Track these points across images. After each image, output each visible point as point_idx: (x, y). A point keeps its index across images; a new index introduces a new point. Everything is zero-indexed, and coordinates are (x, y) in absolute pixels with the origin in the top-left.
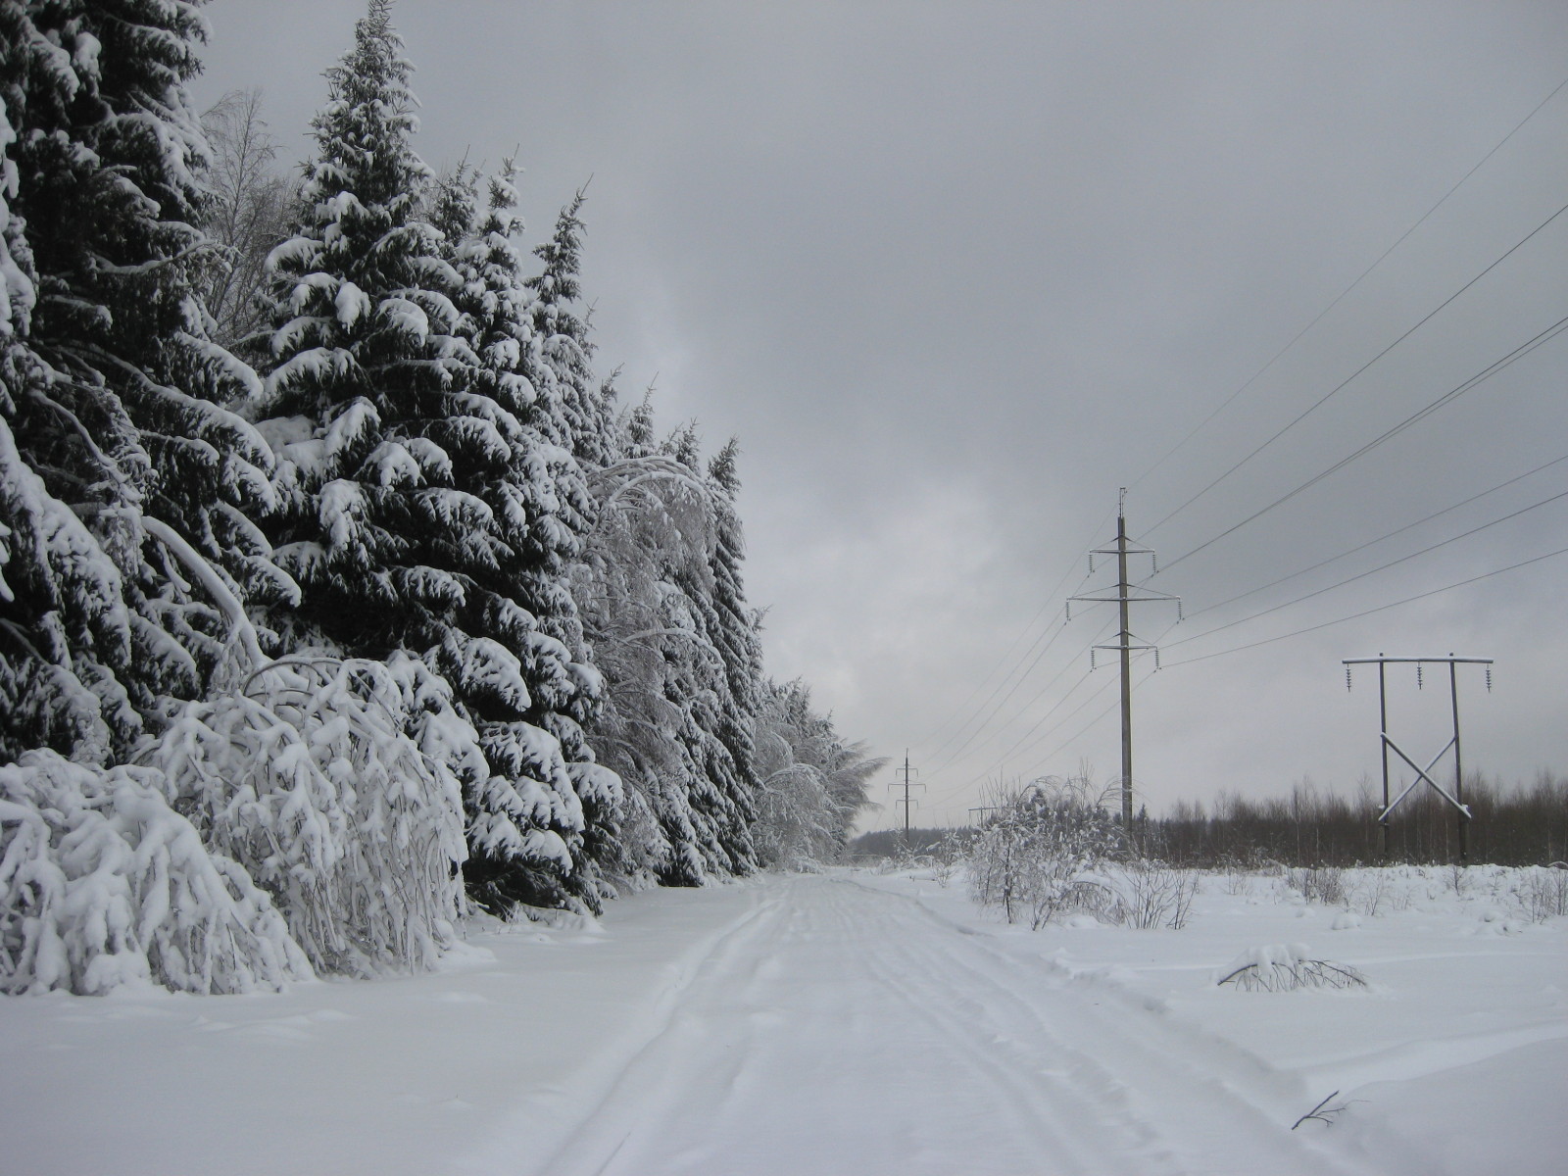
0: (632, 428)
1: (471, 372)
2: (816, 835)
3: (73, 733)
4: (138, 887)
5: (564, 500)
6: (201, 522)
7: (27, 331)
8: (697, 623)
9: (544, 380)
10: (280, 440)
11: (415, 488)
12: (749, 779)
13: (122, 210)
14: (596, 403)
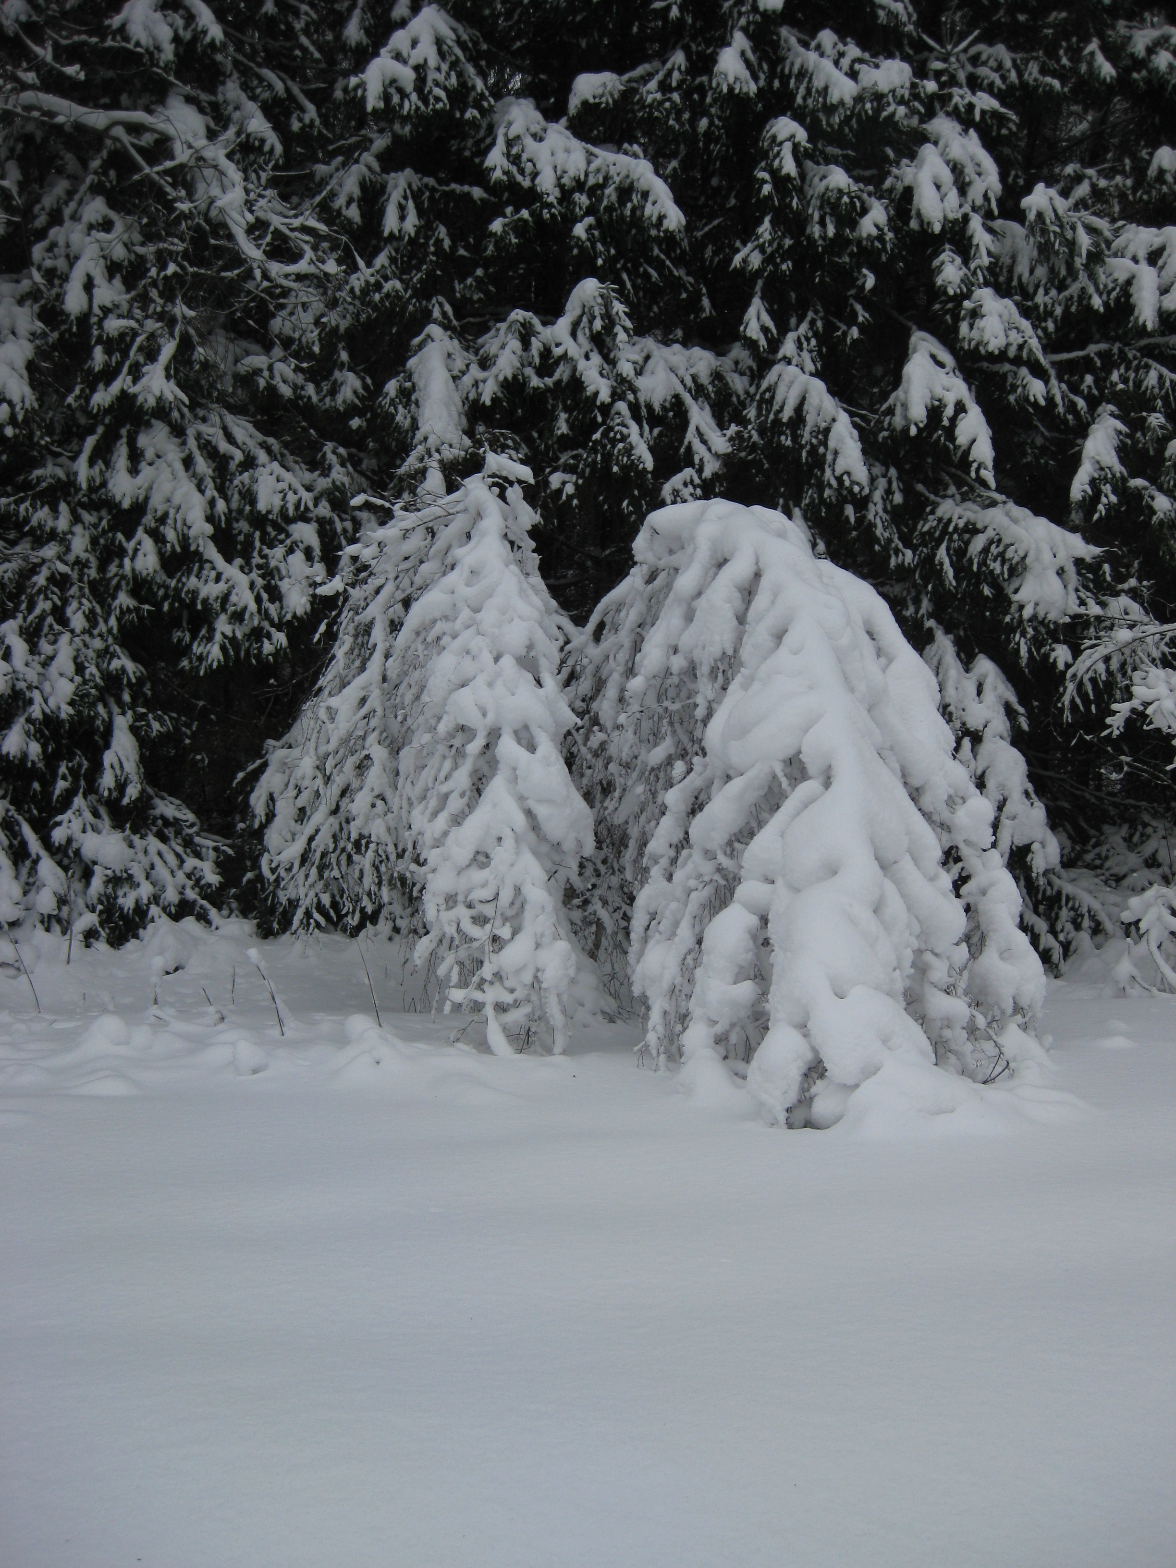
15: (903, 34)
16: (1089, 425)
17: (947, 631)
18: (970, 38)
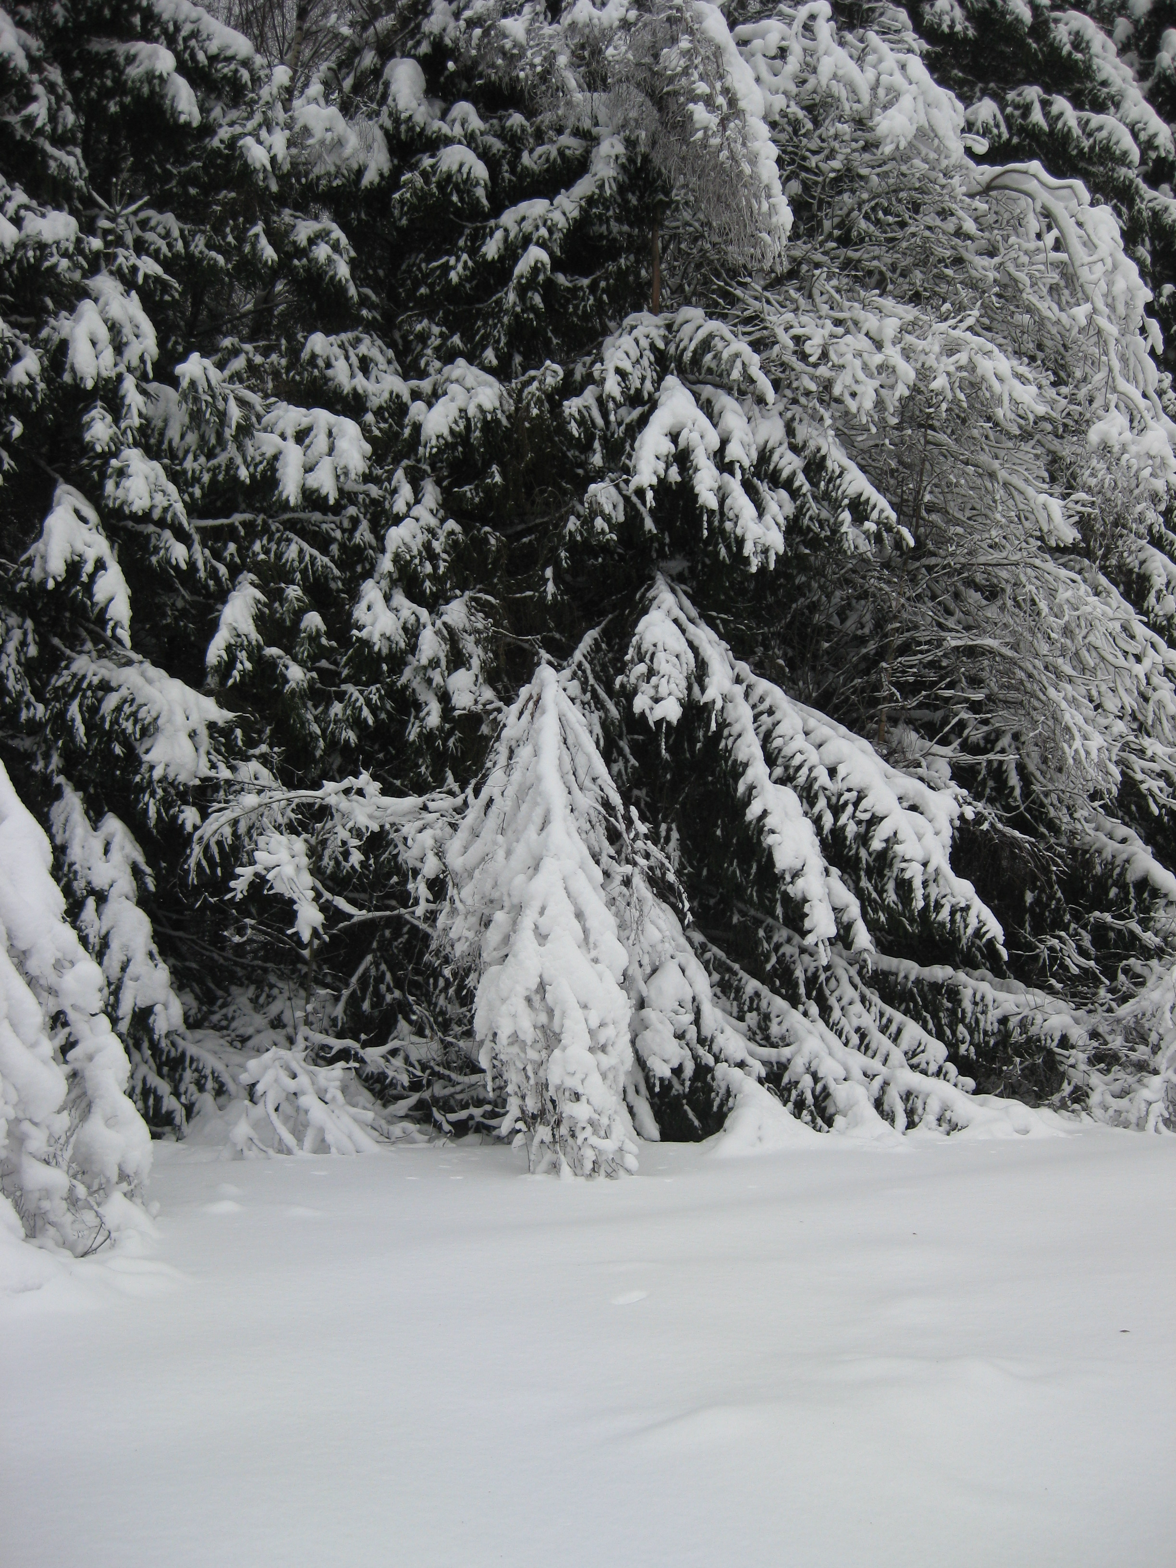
15: (72, 189)
16: (228, 591)
17: (77, 788)
18: (140, 203)
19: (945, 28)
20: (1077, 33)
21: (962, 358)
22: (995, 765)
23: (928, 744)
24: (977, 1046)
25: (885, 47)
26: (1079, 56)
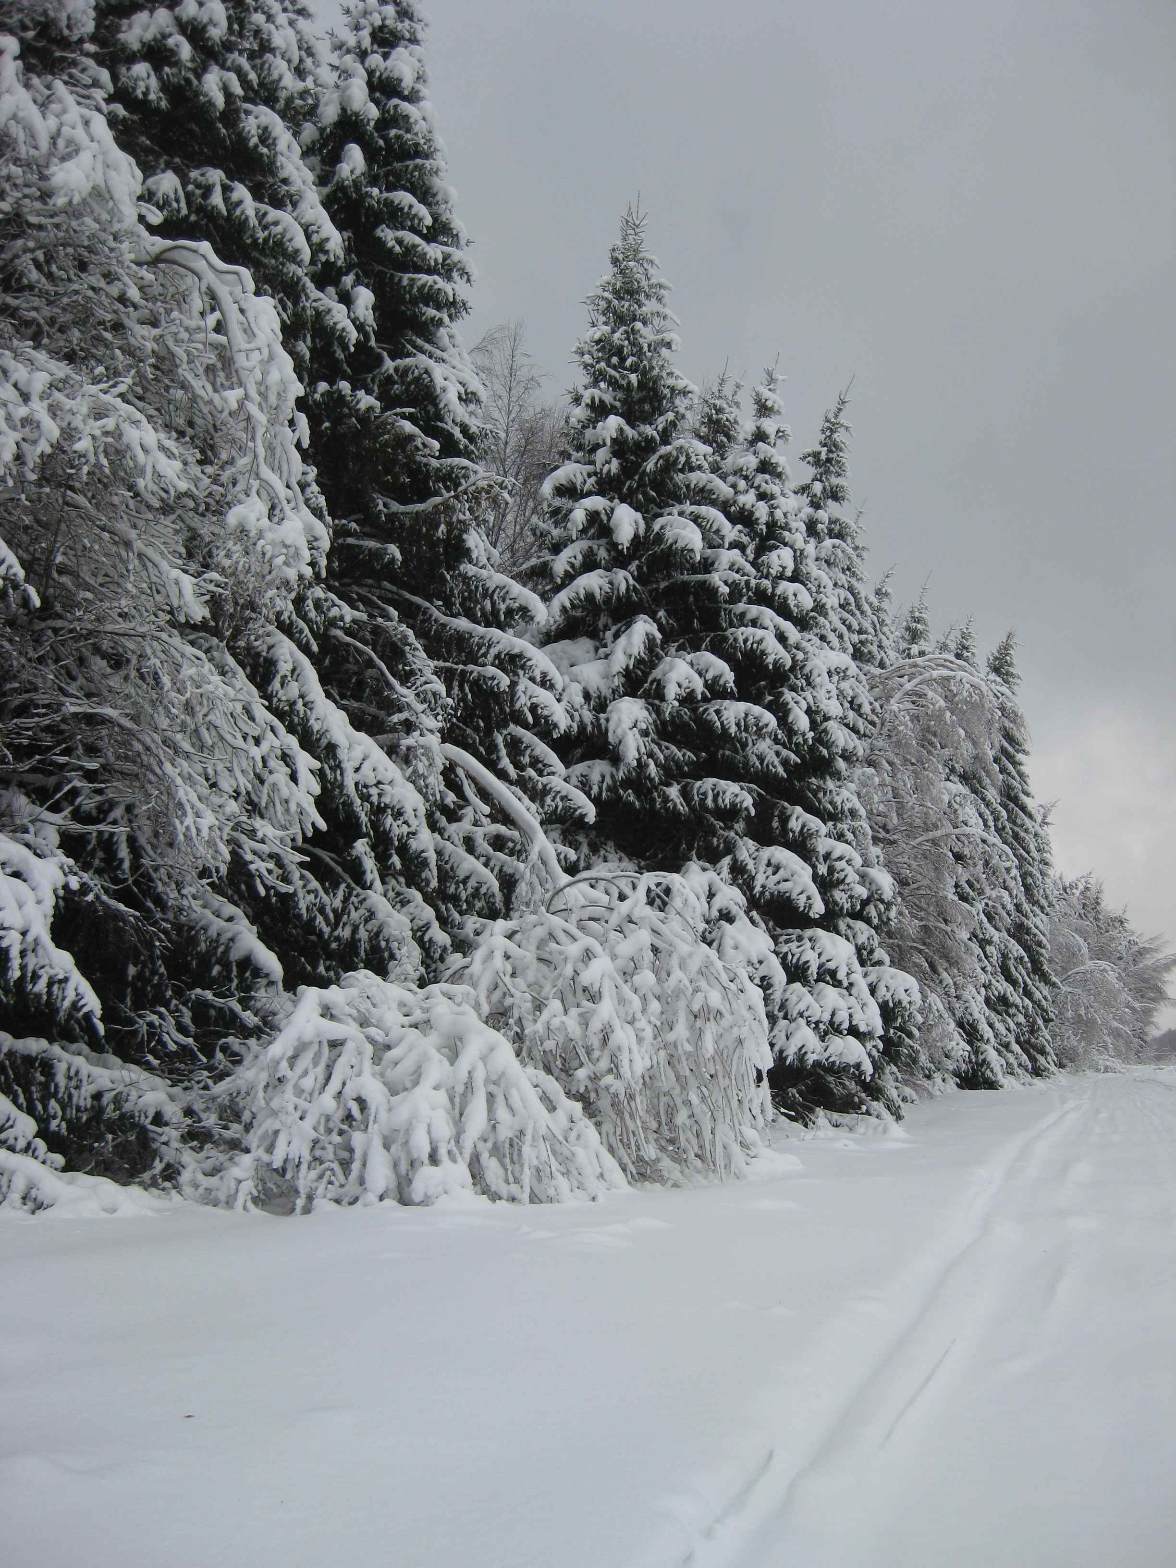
0: (908, 629)
1: (747, 583)
2: (1116, 1034)
3: (386, 954)
4: (457, 1100)
5: (847, 705)
6: (496, 746)
7: (324, 574)
8: (985, 822)
9: (819, 586)
10: (566, 663)
11: (699, 701)
12: (1045, 978)
13: (404, 451)
14: (871, 605)
19: (139, 94)
20: (266, 129)
21: (110, 423)
22: (106, 836)
23: (38, 809)
24: (69, 1123)
25: (70, 100)
26: (265, 150)
